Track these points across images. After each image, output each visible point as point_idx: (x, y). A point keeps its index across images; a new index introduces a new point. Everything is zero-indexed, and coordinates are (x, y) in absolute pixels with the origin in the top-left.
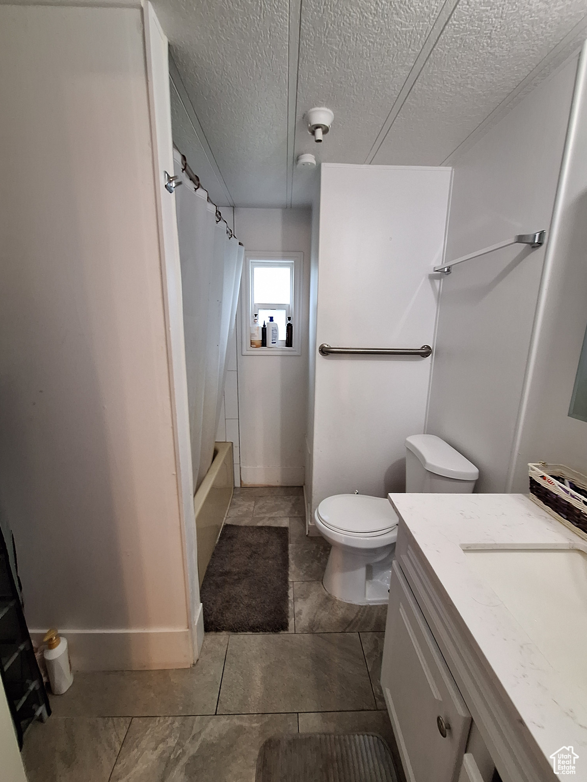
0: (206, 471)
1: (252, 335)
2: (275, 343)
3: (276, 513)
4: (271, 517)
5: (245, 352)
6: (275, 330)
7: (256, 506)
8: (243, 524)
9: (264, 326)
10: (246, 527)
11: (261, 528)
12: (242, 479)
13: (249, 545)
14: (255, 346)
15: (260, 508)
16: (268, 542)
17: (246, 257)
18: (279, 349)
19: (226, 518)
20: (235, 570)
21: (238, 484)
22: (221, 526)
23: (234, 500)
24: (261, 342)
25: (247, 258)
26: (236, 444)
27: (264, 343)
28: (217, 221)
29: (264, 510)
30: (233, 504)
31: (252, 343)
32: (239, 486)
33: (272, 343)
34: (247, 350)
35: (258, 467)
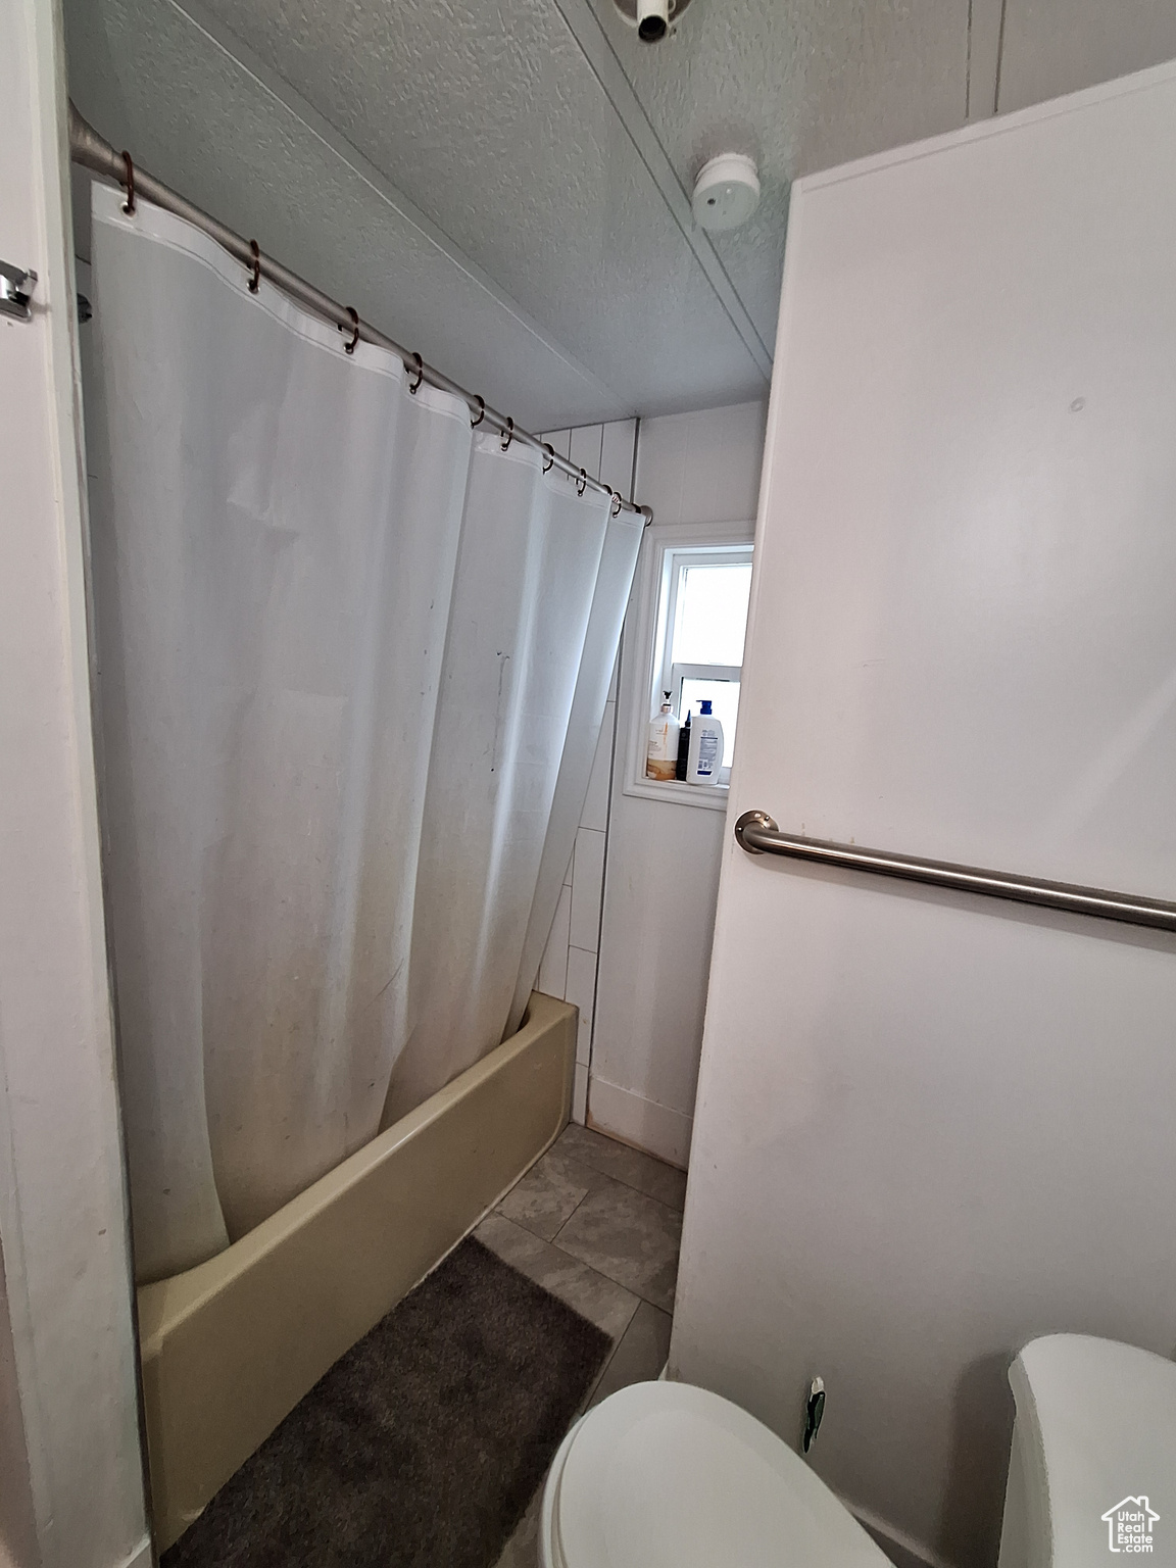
0: (447, 1078)
1: (651, 745)
2: (709, 773)
3: (616, 1261)
4: (595, 1271)
5: (630, 788)
6: (713, 738)
7: (584, 1209)
8: (508, 1257)
9: (688, 723)
10: (511, 1270)
11: (542, 1297)
12: (591, 1108)
13: (473, 1345)
14: (654, 775)
15: (590, 1222)
16: (521, 1368)
17: (655, 542)
18: (712, 792)
19: (492, 1211)
20: (386, 1420)
21: (579, 1116)
22: (463, 1233)
23: (547, 1160)
24: (673, 766)
25: (658, 546)
26: (585, 1014)
27: (680, 771)
28: (504, 445)
29: (592, 1235)
30: (535, 1173)
31: (649, 767)
32: (582, 1122)
33: (699, 773)
34: (636, 784)
35: (632, 1092)
